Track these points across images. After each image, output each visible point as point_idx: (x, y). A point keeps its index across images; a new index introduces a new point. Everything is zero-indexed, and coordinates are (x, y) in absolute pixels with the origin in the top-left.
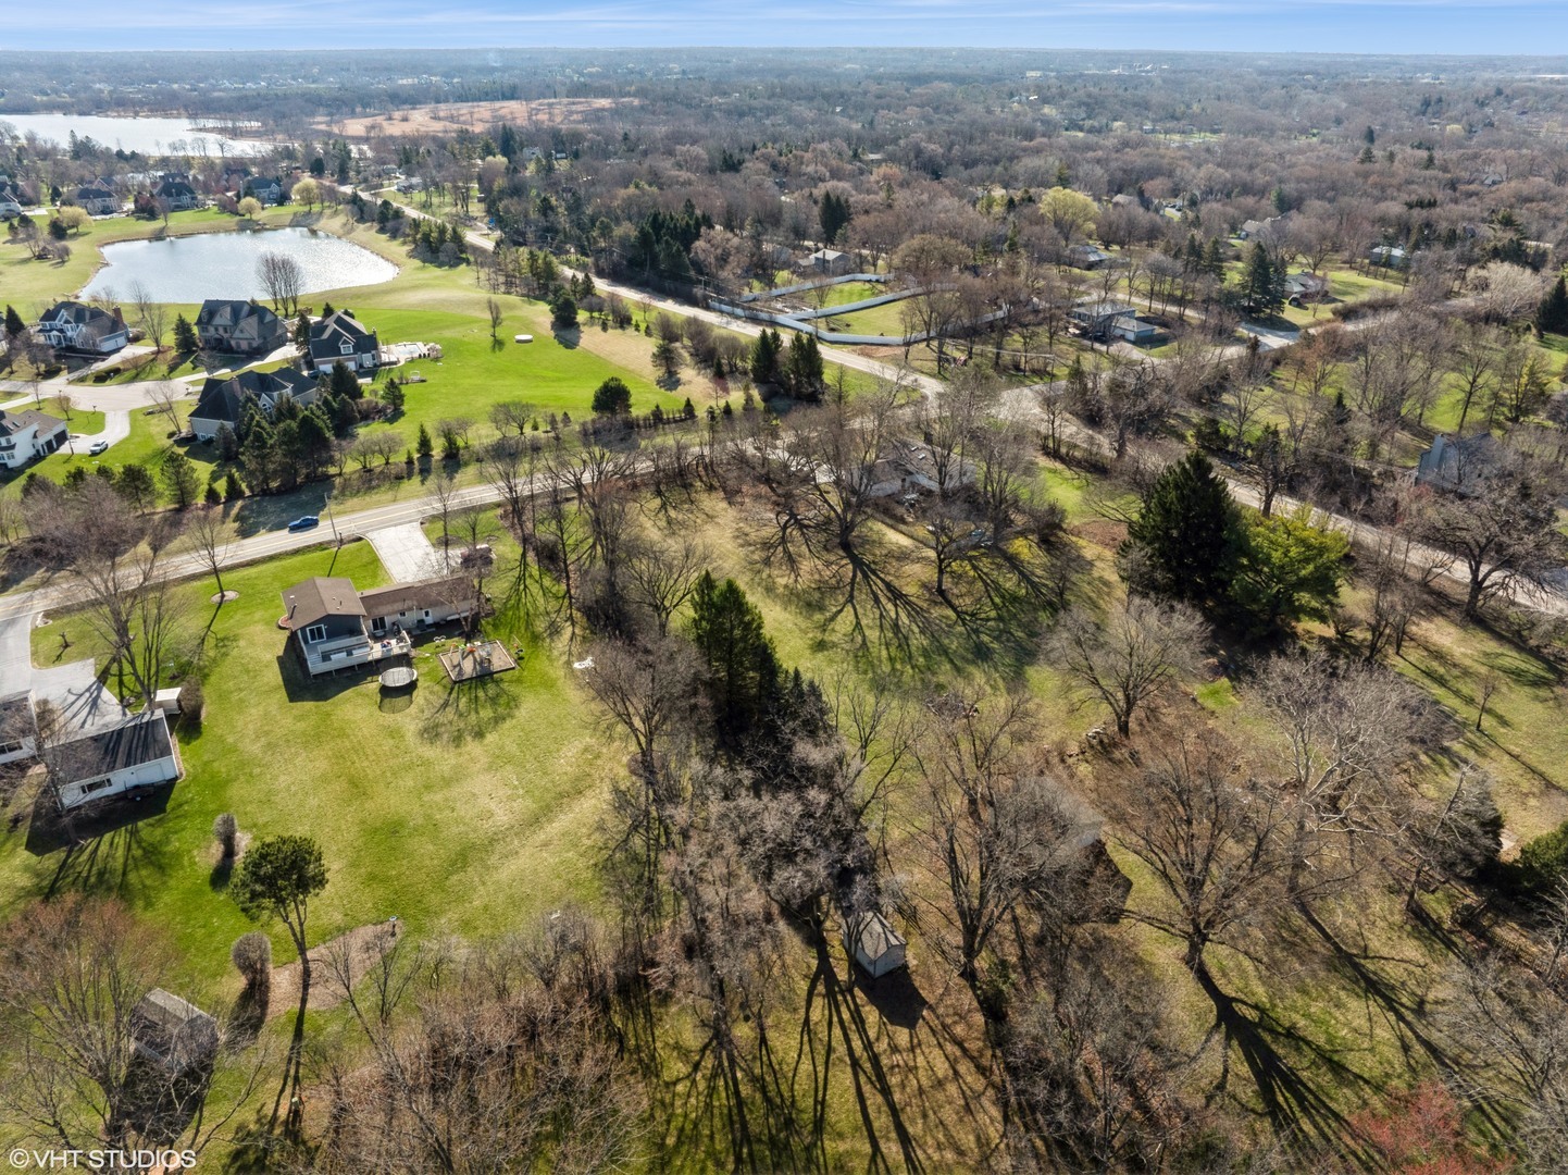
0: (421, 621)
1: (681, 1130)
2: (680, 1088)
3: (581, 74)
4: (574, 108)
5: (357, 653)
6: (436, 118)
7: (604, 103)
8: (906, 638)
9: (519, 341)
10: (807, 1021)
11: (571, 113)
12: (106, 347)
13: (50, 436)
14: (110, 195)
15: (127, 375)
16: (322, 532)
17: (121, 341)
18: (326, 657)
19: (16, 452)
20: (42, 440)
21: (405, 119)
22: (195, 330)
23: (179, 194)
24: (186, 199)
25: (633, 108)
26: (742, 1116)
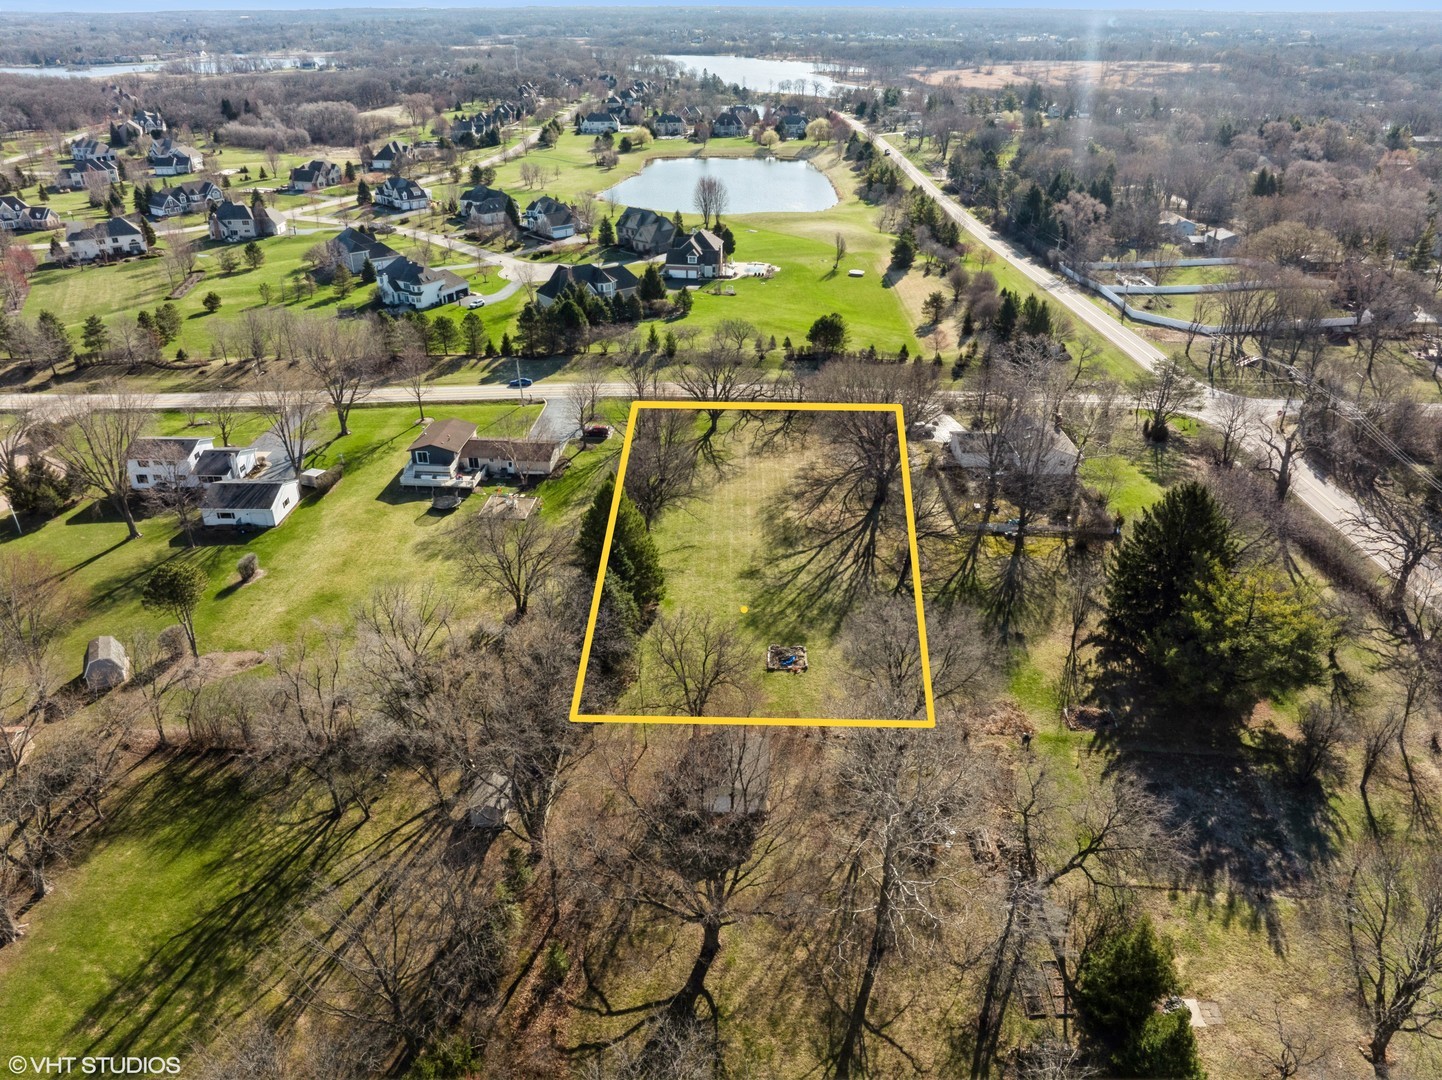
0: (504, 469)
1: (250, 853)
2: (280, 829)
3: (1197, 38)
4: (1151, 71)
5: (439, 479)
6: (1018, 74)
7: (1185, 67)
8: (826, 591)
9: (851, 275)
10: (397, 829)
11: (1146, 75)
12: (556, 234)
13: (452, 290)
14: (679, 120)
15: (554, 257)
16: (527, 392)
17: (570, 231)
18: (417, 475)
19: (422, 297)
20: (445, 293)
21: (989, 73)
22: (614, 229)
23: (730, 123)
24: (733, 128)
25: (1211, 74)
26: (288, 864)
